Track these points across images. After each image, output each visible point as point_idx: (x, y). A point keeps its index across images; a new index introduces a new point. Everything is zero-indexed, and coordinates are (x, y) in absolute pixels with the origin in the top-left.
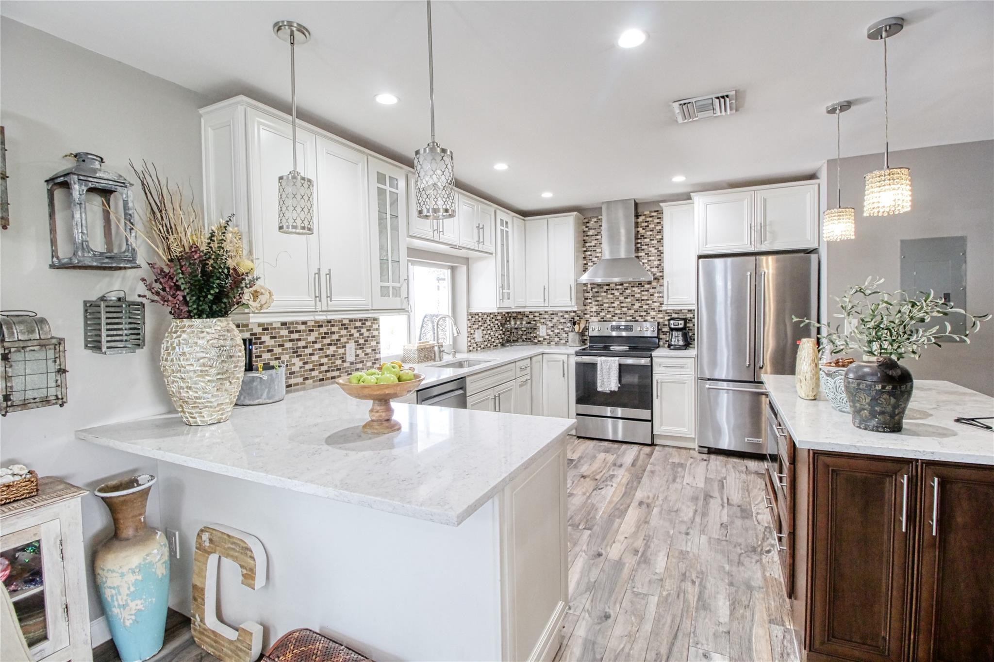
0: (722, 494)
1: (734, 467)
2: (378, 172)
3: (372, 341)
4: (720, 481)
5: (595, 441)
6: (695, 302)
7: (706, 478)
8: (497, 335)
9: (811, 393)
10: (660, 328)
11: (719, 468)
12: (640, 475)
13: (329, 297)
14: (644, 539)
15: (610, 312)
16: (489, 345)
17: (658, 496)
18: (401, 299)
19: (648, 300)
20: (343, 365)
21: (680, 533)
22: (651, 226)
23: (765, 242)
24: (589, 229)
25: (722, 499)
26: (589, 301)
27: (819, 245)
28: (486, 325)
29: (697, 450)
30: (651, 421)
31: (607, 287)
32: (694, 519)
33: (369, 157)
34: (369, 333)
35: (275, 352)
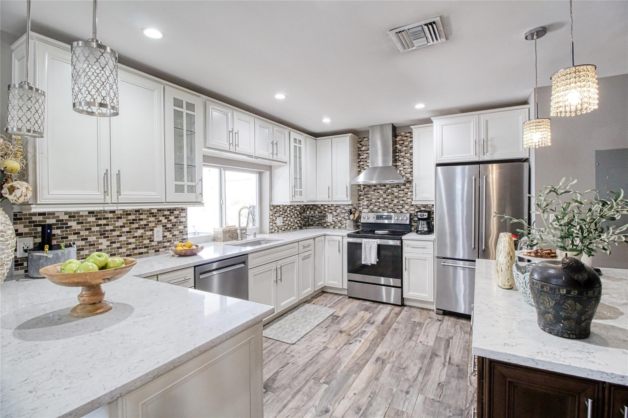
0: (446, 352)
1: (461, 328)
2: (174, 98)
3: (180, 225)
4: (447, 340)
5: (361, 301)
6: (434, 199)
7: (437, 337)
8: (296, 221)
9: (507, 283)
10: (412, 217)
11: (449, 328)
12: (385, 332)
13: (119, 192)
14: (370, 396)
15: (376, 205)
16: (289, 228)
17: (394, 353)
18: (196, 195)
19: (404, 197)
20: (151, 244)
21: (402, 391)
22: (406, 143)
23: (487, 154)
24: (362, 146)
25: (445, 358)
26: (362, 197)
27: (529, 156)
28: (286, 214)
29: (435, 311)
30: (401, 287)
31: (375, 188)
32: (417, 377)
33: (166, 87)
34: (177, 220)
35: (81, 234)
